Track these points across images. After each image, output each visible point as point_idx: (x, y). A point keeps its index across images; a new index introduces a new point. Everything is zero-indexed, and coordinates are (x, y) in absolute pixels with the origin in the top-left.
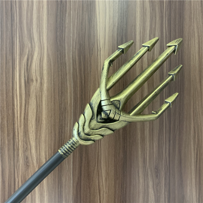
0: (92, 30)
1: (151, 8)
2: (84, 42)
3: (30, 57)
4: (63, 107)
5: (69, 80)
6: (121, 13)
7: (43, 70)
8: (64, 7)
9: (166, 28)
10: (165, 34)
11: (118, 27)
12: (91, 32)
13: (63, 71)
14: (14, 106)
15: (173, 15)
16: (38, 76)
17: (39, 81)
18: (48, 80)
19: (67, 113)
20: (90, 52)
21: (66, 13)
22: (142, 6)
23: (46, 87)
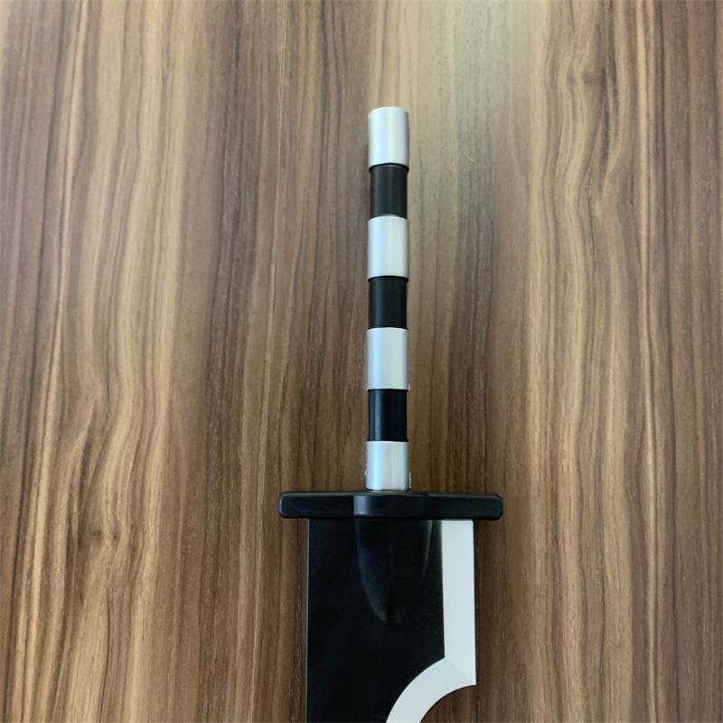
0: (351, 340)
1: (590, 259)
2: (318, 385)
3: (98, 439)
4: (214, 657)
5: (247, 540)
6: (467, 278)
7: (146, 495)
8: (244, 248)
9: (653, 338)
10: (647, 361)
11: (454, 329)
12: (347, 346)
13: (225, 499)
14: (15, 643)
15: (677, 285)
16: (124, 517)
17: (125, 539)
18: (161, 536)
19: (229, 682)
20: (339, 426)
21: (251, 272)
22: (552, 251)
23: (153, 564)
